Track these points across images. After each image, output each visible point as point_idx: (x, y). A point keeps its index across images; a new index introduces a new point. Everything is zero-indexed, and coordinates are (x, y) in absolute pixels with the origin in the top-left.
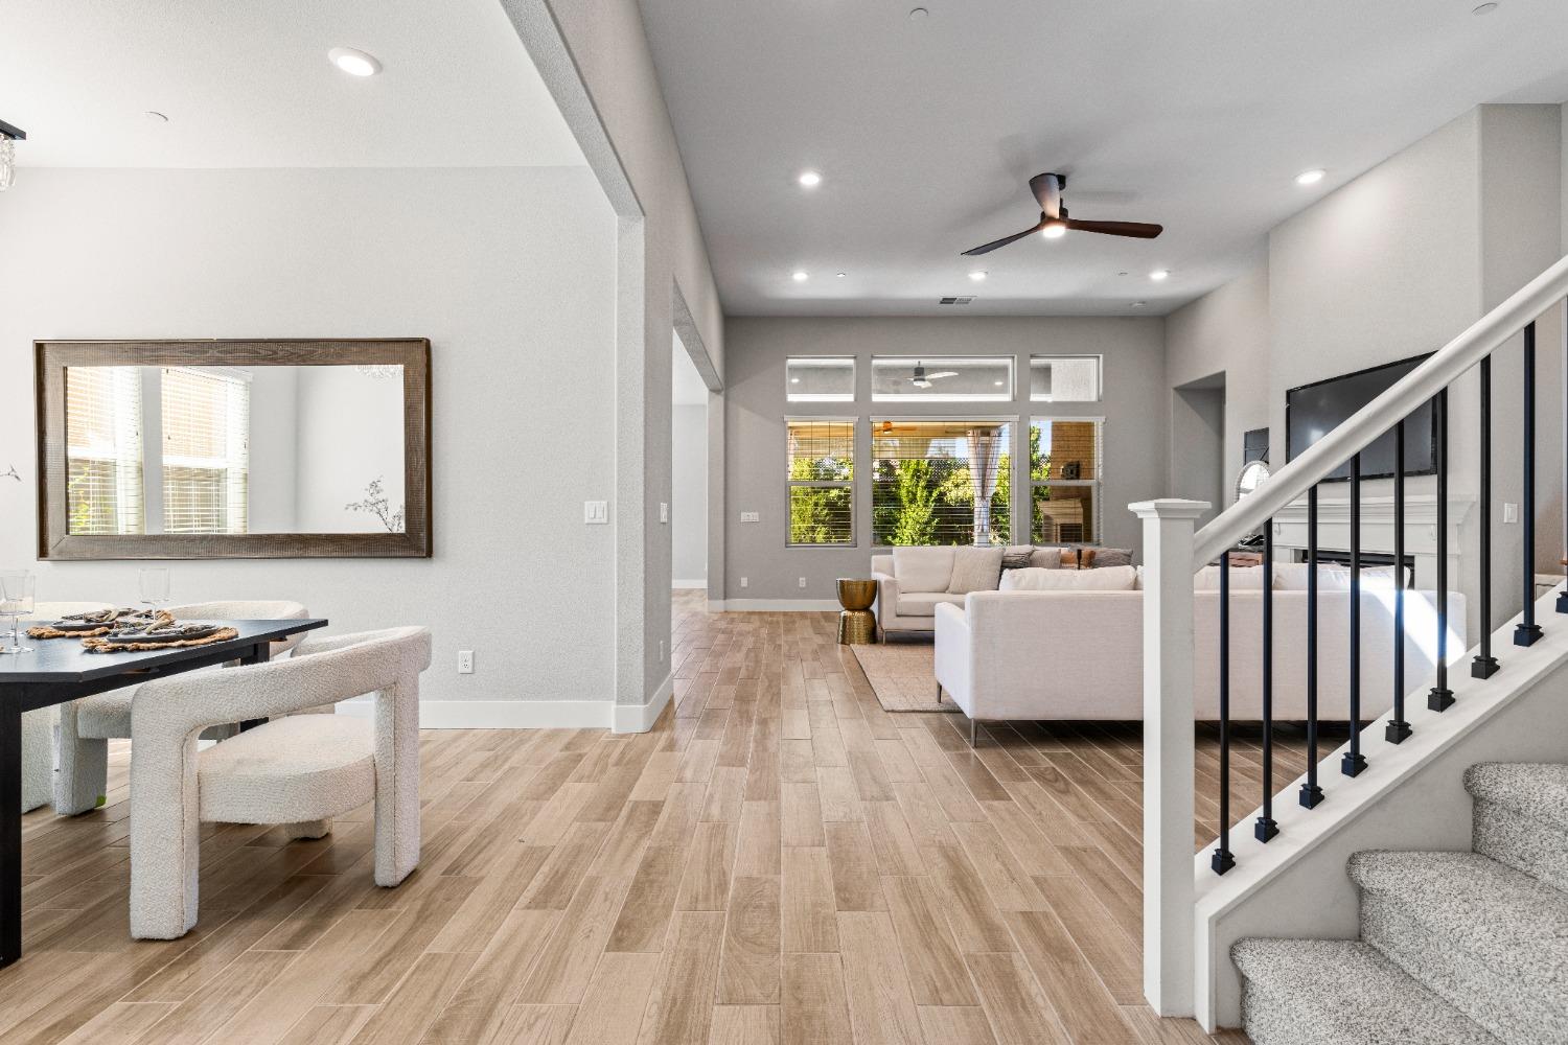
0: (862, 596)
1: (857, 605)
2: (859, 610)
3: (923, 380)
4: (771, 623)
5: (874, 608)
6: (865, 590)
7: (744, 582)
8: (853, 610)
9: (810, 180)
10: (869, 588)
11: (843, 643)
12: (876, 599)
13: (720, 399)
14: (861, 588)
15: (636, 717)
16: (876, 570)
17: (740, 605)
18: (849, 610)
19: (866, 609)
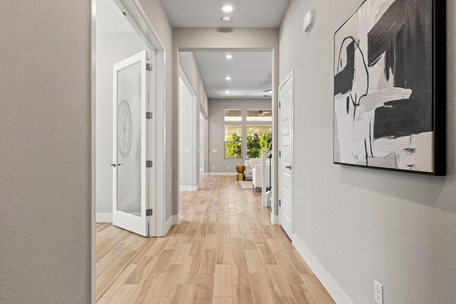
0: (241, 170)
1: (240, 172)
2: (241, 173)
3: (262, 114)
4: (220, 178)
5: (245, 172)
6: (242, 168)
7: (213, 168)
8: (239, 173)
9: (228, 78)
10: (243, 167)
11: (237, 180)
12: (245, 171)
13: (207, 120)
14: (241, 167)
15: (195, 188)
16: (246, 164)
17: (212, 174)
18: (238, 173)
19: (243, 172)
